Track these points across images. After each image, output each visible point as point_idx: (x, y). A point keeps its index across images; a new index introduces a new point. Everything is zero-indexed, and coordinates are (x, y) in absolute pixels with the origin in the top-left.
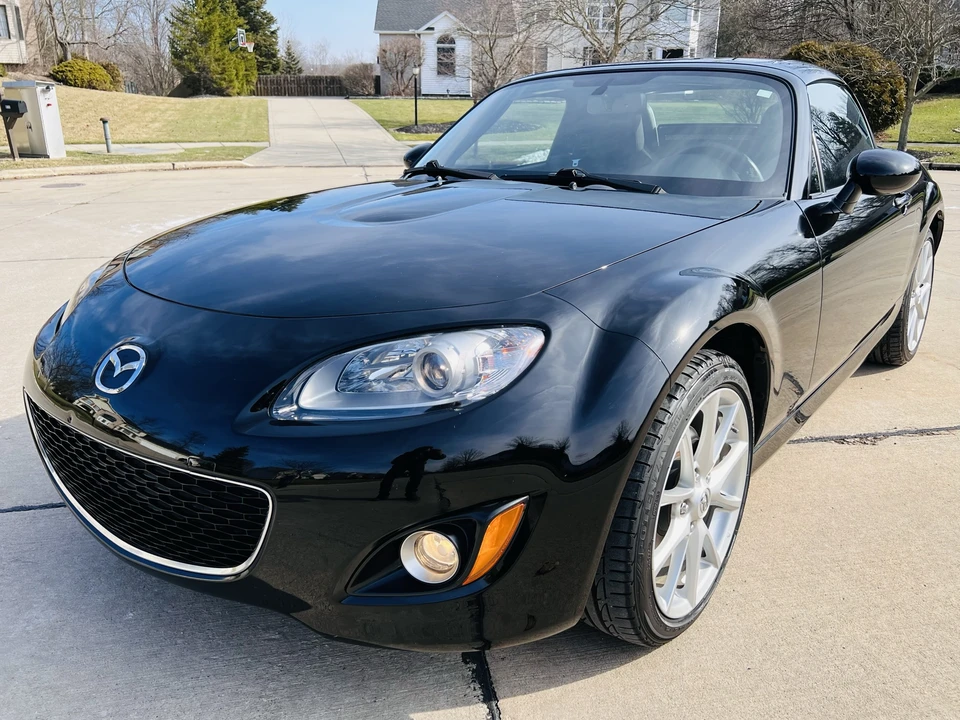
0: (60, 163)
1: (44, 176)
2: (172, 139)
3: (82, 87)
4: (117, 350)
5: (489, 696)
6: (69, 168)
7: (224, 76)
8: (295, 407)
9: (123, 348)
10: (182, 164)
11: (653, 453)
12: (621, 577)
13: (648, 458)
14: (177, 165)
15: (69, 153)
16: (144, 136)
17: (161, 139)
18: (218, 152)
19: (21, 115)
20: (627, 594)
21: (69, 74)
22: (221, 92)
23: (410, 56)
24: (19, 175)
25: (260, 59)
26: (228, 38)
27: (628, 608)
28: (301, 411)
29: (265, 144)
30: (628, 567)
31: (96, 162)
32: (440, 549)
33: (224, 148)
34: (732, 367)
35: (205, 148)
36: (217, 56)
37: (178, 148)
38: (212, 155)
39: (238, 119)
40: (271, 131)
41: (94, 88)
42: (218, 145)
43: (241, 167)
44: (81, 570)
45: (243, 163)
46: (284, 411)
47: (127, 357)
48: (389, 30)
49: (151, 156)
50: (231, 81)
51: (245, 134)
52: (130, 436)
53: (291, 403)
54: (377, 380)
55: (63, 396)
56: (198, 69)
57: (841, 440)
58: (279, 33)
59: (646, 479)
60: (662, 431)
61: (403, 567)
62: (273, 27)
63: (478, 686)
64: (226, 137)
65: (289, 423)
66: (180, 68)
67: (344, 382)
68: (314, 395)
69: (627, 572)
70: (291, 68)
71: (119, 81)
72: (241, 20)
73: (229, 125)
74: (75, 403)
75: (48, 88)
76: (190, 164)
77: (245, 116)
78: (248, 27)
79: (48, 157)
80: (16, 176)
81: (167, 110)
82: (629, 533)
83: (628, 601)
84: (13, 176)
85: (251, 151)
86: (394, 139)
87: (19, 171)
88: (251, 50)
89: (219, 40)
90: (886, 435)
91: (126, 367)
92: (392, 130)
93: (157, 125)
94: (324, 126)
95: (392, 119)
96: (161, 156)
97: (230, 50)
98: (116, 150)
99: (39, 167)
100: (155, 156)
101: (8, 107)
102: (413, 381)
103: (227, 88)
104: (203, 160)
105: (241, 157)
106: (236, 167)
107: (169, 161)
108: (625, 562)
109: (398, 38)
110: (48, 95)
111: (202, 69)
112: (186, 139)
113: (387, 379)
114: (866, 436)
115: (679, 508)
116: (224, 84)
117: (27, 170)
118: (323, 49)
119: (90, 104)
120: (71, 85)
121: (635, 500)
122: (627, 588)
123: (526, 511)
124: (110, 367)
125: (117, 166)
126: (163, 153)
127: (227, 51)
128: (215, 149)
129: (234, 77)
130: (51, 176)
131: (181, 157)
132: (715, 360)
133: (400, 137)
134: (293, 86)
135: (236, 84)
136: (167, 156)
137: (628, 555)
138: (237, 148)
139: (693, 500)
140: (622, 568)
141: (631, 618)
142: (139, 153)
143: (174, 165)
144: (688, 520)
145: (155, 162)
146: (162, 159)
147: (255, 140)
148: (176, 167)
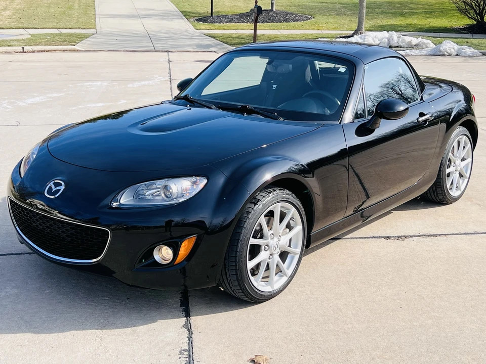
2: (20, 25)
4: (53, 182)
5: (188, 315)
8: (118, 203)
9: (56, 181)
10: (30, 48)
11: (246, 223)
12: (234, 268)
13: (244, 225)
14: (26, 48)
17: (13, 25)
18: (57, 38)
20: (237, 274)
27: (237, 280)
28: (120, 204)
29: (93, 31)
30: (236, 264)
32: (167, 253)
33: (61, 35)
34: (289, 194)
35: (47, 34)
37: (25, 34)
38: (52, 40)
39: (70, 8)
40: (97, 20)
42: (55, 31)
43: (74, 51)
44: (23, 277)
45: (76, 47)
46: (115, 204)
47: (57, 185)
49: (7, 41)
51: (77, 22)
52: (52, 212)
53: (117, 202)
54: (149, 195)
55: (22, 199)
57: (388, 238)
59: (243, 232)
60: (250, 216)
61: (154, 258)
63: (184, 313)
64: (62, 25)
65: (116, 208)
67: (136, 195)
68: (125, 199)
69: (236, 266)
73: (64, 13)
74: (27, 201)
76: (34, 48)
77: (76, 6)
82: (236, 251)
83: (237, 277)
85: (82, 37)
86: (193, 28)
90: (411, 237)
91: (57, 188)
92: (192, 20)
93: (8, 12)
94: (139, 17)
95: (193, 11)
96: (13, 40)
102: (161, 195)
104: (46, 45)
105: (74, 43)
106: (70, 51)
107: (20, 45)
108: (235, 262)
112: (30, 26)
113: (152, 195)
114: (401, 237)
115: (263, 247)
121: (239, 239)
122: (236, 272)
123: (196, 240)
124: (50, 188)
126: (15, 38)
128: (54, 35)
131: (29, 42)
132: (278, 191)
133: (198, 27)
136: (18, 40)
137: (236, 259)
138: (71, 35)
139: (270, 245)
140: (234, 264)
141: (239, 285)
143: (23, 48)
144: (268, 253)
145: (9, 46)
146: (15, 43)
147: (85, 27)
148: (25, 50)
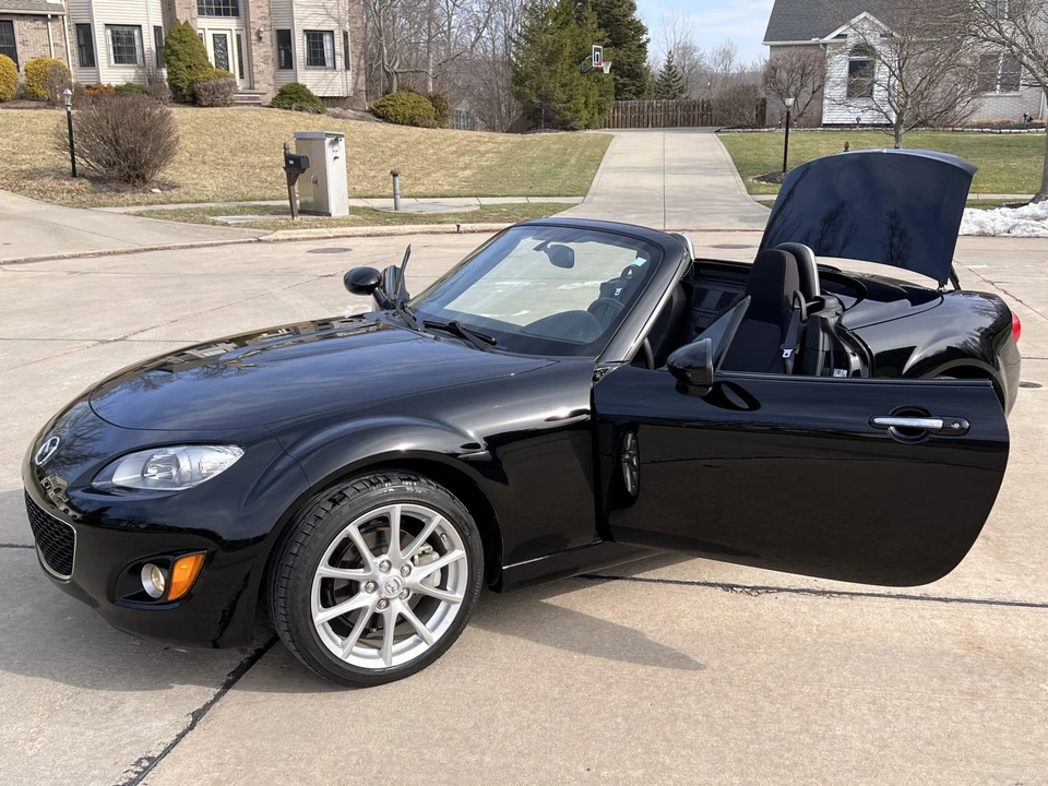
0: (340, 223)
1: (319, 238)
2: (474, 191)
3: (402, 124)
6: (344, 229)
7: (568, 105)
9: (55, 437)
10: (468, 226)
12: (284, 619)
14: (464, 226)
15: (353, 210)
16: (446, 188)
17: (462, 191)
18: (516, 211)
19: (303, 171)
21: (391, 109)
22: (565, 126)
23: (811, 74)
24: (294, 236)
25: (621, 81)
26: (581, 56)
29: (578, 200)
31: (377, 223)
35: (506, 205)
36: (564, 81)
37: (473, 204)
39: (562, 164)
41: (416, 125)
42: (522, 200)
47: (53, 443)
48: (783, 40)
50: (578, 111)
51: (562, 186)
56: (539, 96)
57: (729, 588)
58: (649, 46)
59: (300, 554)
60: (319, 524)
61: (142, 586)
62: (644, 38)
64: (537, 190)
66: (518, 96)
70: (670, 86)
71: (446, 115)
72: (601, 33)
73: (549, 172)
75: (336, 139)
76: (477, 226)
78: (608, 41)
79: (330, 215)
80: (291, 237)
81: (487, 152)
82: (286, 588)
84: (287, 237)
87: (294, 231)
88: (607, 71)
89: (569, 61)
91: (49, 449)
92: (750, 179)
93: (468, 172)
94: (664, 171)
96: (448, 215)
97: (582, 72)
98: (406, 207)
99: (316, 227)
100: (442, 215)
101: (291, 162)
103: (573, 120)
104: (493, 222)
107: (455, 222)
109: (793, 49)
110: (336, 148)
111: (545, 98)
112: (489, 192)
116: (569, 115)
117: (302, 231)
118: (727, 55)
119: (404, 146)
120: (391, 122)
121: (292, 566)
123: (205, 560)
124: (45, 448)
125: (396, 227)
126: (454, 211)
127: (577, 74)
128: (516, 207)
129: (582, 106)
130: (326, 238)
131: (471, 217)
134: (659, 114)
135: (584, 114)
136: (456, 214)
138: (542, 206)
139: (380, 581)
142: (430, 210)
143: (458, 226)
144: (375, 596)
145: (439, 223)
146: (450, 219)
147: (569, 193)
148: (461, 229)
